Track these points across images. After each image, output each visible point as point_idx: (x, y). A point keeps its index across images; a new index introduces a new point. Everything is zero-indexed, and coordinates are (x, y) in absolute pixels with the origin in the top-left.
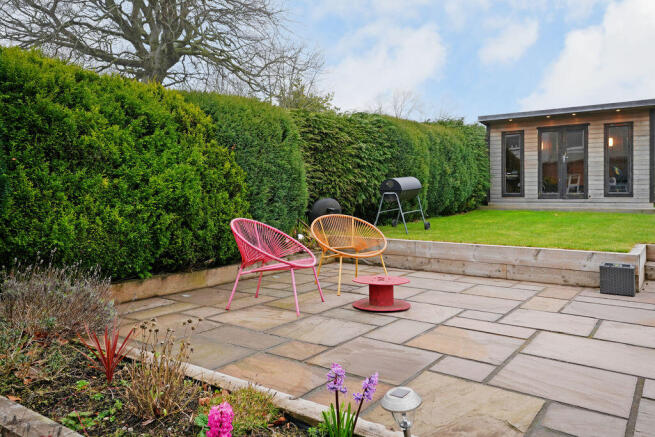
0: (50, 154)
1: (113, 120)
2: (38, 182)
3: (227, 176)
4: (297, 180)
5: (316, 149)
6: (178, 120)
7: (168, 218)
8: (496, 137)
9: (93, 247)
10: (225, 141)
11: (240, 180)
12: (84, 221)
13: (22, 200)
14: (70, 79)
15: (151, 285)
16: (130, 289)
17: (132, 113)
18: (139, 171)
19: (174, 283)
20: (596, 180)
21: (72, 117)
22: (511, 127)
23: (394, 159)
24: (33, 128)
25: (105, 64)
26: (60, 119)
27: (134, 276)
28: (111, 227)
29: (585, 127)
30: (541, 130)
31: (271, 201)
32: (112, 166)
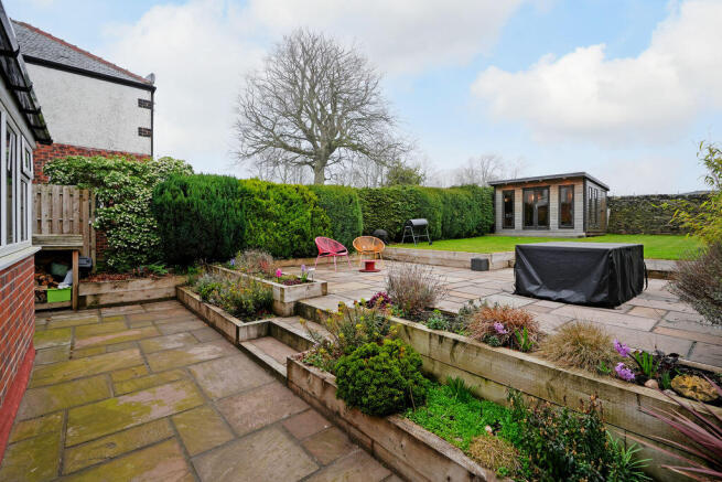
0: (258, 215)
1: (278, 202)
2: (254, 224)
3: (322, 220)
4: (357, 221)
5: (375, 207)
6: (304, 199)
7: (296, 237)
8: (499, 194)
9: (271, 246)
10: (324, 207)
11: (327, 222)
12: (268, 237)
13: (250, 230)
14: (264, 189)
15: (291, 261)
16: (284, 263)
17: (285, 198)
18: (286, 220)
19: (300, 261)
20: (554, 219)
21: (264, 202)
22: (508, 188)
23: (417, 209)
24: (253, 207)
25: (297, 155)
26: (260, 204)
27: (286, 258)
28: (276, 239)
29: (548, 188)
30: (524, 190)
31: (343, 231)
32: (277, 218)
